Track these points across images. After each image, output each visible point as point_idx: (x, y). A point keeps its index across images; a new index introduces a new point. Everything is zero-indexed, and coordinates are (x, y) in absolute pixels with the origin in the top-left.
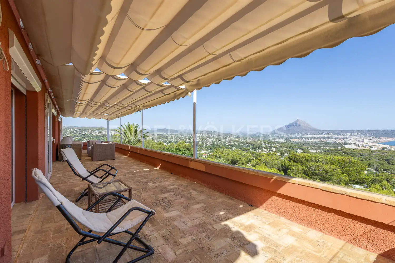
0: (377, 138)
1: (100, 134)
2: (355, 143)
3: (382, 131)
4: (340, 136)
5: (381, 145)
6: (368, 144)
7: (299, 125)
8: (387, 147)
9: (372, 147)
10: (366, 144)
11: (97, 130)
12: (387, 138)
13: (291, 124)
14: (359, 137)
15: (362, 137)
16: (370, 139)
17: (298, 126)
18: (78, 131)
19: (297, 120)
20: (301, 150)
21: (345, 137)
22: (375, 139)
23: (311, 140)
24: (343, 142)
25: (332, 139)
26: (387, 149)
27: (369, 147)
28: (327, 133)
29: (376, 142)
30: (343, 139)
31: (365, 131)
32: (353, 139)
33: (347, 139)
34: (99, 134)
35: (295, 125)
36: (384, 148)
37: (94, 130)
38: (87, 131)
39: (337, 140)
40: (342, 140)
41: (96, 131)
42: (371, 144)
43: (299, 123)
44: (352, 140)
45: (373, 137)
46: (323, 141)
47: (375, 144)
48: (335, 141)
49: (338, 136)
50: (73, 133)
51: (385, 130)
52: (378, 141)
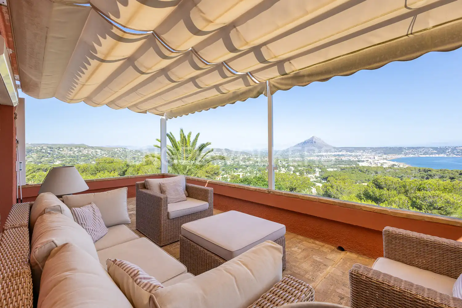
0: (386, 155)
1: (80, 154)
2: (368, 161)
3: (390, 148)
4: (353, 154)
5: (391, 162)
6: (379, 161)
7: (315, 142)
8: (396, 164)
9: (383, 164)
10: (377, 161)
11: (76, 148)
12: (394, 155)
13: (307, 141)
14: (370, 154)
15: (373, 154)
16: (380, 156)
17: (313, 143)
18: (48, 149)
19: (313, 136)
20: (319, 169)
21: (358, 154)
22: (385, 156)
23: (326, 157)
24: (357, 159)
25: (346, 157)
26: (396, 166)
27: (380, 164)
28: (341, 150)
29: (386, 159)
30: (357, 156)
31: (375, 148)
32: (365, 156)
33: (360, 156)
34: (78, 153)
35: (311, 143)
36: (394, 165)
37: (71, 149)
38: (61, 150)
39: (351, 157)
40: (355, 157)
41: (75, 150)
42: (382, 161)
43: (314, 140)
44: (364, 158)
45: (382, 154)
46: (338, 158)
47: (385, 161)
48: (350, 158)
49: (351, 154)
50: (40, 152)
51: (393, 147)
52: (387, 158)
